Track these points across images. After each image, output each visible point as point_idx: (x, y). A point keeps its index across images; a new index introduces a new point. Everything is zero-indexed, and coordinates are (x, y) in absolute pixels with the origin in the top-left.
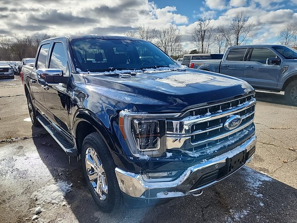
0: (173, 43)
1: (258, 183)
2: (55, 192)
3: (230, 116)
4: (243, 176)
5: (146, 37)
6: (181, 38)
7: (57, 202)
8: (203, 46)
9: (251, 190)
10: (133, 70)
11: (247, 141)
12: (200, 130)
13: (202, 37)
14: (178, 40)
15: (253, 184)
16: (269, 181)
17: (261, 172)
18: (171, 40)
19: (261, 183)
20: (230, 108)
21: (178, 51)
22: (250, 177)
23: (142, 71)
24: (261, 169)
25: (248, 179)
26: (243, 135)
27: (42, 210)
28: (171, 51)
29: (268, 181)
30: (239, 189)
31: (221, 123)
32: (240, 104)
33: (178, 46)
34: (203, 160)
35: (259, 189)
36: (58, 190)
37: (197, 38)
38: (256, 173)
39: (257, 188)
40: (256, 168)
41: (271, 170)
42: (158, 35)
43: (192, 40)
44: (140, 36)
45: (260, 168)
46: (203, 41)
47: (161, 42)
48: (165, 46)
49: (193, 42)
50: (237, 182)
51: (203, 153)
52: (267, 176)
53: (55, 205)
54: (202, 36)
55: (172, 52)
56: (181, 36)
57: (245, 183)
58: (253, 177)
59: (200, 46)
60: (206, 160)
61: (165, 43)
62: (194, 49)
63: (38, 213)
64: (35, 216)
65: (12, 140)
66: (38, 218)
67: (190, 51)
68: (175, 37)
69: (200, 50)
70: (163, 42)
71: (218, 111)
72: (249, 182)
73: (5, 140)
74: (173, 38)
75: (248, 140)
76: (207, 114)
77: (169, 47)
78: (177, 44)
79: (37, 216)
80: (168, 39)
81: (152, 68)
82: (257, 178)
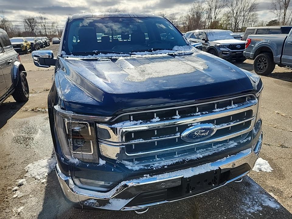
0: (247, 13)
1: (256, 208)
2: (43, 167)
3: (193, 124)
4: (243, 194)
5: (215, 7)
6: (258, 6)
7: (39, 178)
8: (285, 15)
9: (240, 215)
10: (120, 54)
11: (229, 157)
12: (142, 139)
13: (285, 4)
14: (254, 9)
15: (249, 208)
16: (275, 208)
17: (271, 194)
18: (244, 9)
19: (261, 209)
20: (197, 114)
21: (251, 22)
22: (251, 197)
23: (129, 55)
24: (273, 190)
25: (246, 199)
26: (223, 149)
27: (25, 183)
28: (243, 21)
29: (272, 209)
30: (225, 210)
31: (178, 132)
32: (217, 108)
33: (253, 15)
34: (144, 175)
35: (252, 217)
36: (46, 167)
37: (278, 6)
38: (263, 193)
39: (250, 214)
40: (267, 186)
41: (287, 193)
42: (229, 4)
43: (272, 9)
44: (208, 6)
45: (273, 187)
46: (286, 8)
47: (232, 12)
48: (236, 16)
49: (272, 11)
50: (229, 200)
51: (148, 166)
52: (276, 201)
53: (37, 180)
54: (285, 2)
55: (244, 23)
56: (258, 4)
57: (238, 204)
58: (255, 198)
59: (281, 15)
60: (148, 176)
61: (237, 13)
62: (274, 19)
63: (20, 185)
64: (16, 188)
65: (46, 110)
66: (17, 190)
67: (269, 21)
68: (250, 6)
69: (281, 20)
70: (235, 12)
71: (174, 117)
72: (244, 204)
73: (40, 110)
74: (248, 6)
75: (232, 156)
76: (154, 120)
77: (241, 18)
78: (251, 13)
79: (18, 187)
80: (241, 8)
81: (147, 51)
82: (259, 201)
